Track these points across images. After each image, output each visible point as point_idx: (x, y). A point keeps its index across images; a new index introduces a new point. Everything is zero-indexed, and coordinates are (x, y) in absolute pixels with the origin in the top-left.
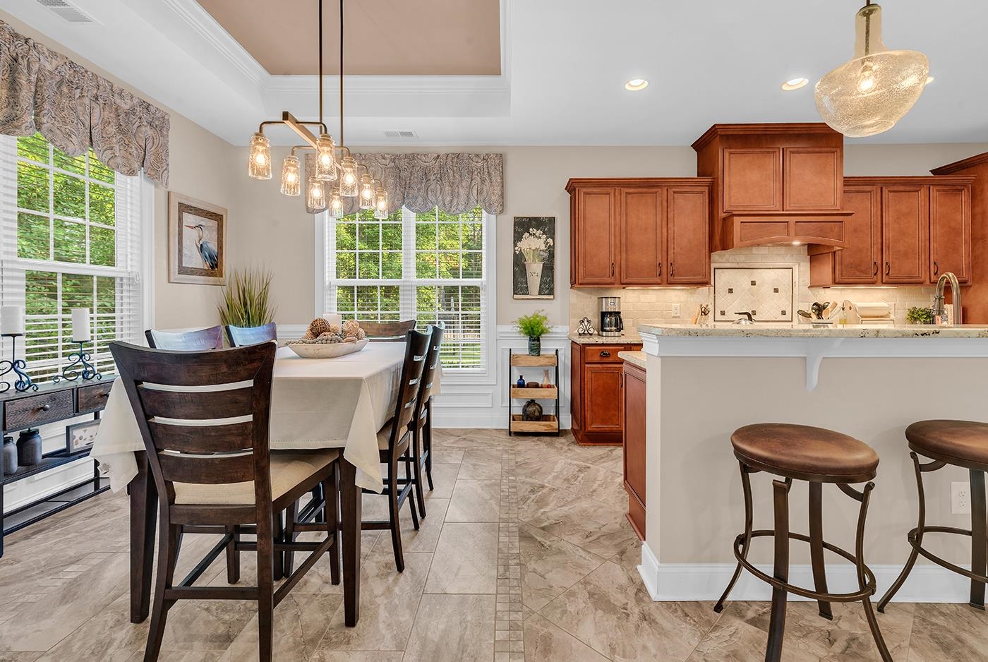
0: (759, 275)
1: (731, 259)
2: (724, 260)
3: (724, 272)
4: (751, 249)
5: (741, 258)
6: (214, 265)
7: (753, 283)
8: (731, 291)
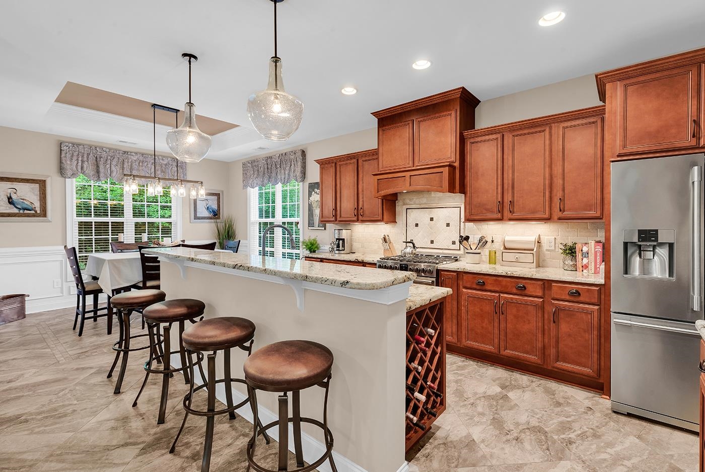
0: (436, 213)
1: (417, 201)
2: (412, 203)
3: (413, 211)
4: (431, 193)
5: (424, 200)
6: (216, 214)
7: (432, 219)
8: (417, 225)
